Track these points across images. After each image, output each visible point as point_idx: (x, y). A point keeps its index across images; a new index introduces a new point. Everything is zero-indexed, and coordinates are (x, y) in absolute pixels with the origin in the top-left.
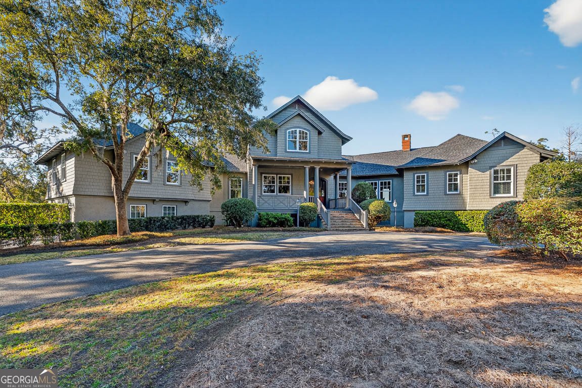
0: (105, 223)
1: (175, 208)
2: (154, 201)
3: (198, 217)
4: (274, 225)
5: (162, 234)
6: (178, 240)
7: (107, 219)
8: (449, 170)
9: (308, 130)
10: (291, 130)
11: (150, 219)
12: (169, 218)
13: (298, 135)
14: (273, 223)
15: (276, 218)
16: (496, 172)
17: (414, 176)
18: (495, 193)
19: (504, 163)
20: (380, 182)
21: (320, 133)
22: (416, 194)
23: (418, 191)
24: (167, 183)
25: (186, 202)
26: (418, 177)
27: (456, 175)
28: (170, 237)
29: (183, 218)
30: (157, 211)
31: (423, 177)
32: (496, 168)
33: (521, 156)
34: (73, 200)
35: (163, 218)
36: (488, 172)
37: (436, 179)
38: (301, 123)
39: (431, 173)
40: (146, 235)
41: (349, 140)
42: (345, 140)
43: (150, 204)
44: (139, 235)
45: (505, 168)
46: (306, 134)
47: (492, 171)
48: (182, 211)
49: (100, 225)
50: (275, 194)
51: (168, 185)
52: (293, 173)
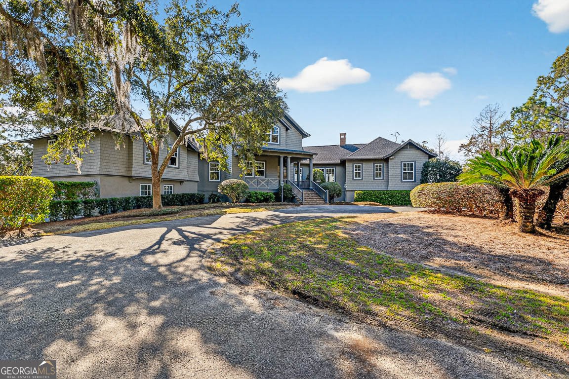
1: (173, 187)
4: (261, 201)
8: (376, 162)
9: (278, 126)
14: (261, 199)
15: (262, 196)
16: (405, 165)
17: (353, 166)
18: (404, 179)
19: (409, 160)
20: (326, 169)
21: (287, 129)
22: (355, 178)
23: (356, 177)
25: (181, 182)
26: (356, 167)
27: (381, 166)
31: (359, 167)
32: (405, 163)
33: (419, 156)
36: (400, 165)
37: (368, 169)
39: (364, 164)
41: (307, 136)
42: (304, 135)
45: (410, 163)
46: (277, 129)
47: (403, 164)
48: (178, 190)
50: (253, 176)
52: (267, 160)
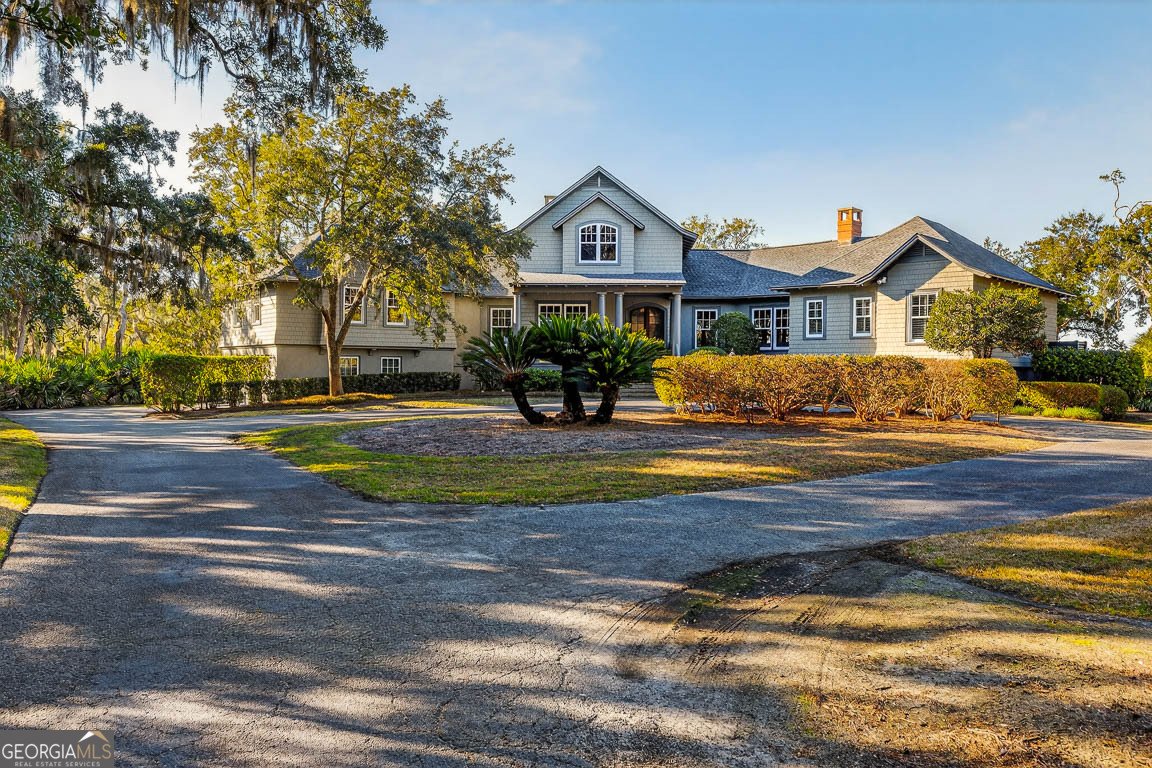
0: (311, 380)
1: (400, 362)
2: (369, 351)
3: (432, 375)
5: (381, 396)
6: (399, 403)
7: (314, 376)
8: (857, 293)
9: (616, 224)
10: (586, 226)
11: (365, 377)
12: (389, 375)
13: (598, 233)
15: (543, 378)
16: (915, 300)
17: (806, 304)
18: (914, 337)
19: (926, 286)
20: (775, 309)
21: (638, 229)
22: (808, 336)
23: (812, 331)
24: (388, 323)
25: (415, 352)
26: (812, 306)
27: (868, 303)
28: (390, 400)
29: (409, 376)
30: (374, 367)
31: (819, 305)
32: (916, 294)
33: (949, 275)
34: (273, 351)
35: (382, 376)
36: (903, 301)
37: (837, 311)
38: (604, 212)
39: (831, 299)
40: (362, 396)
42: (686, 237)
43: (364, 355)
44: (354, 396)
45: (927, 294)
46: (614, 231)
47: (909, 297)
48: (409, 366)
49: (306, 384)
51: (389, 326)
52: (592, 301)
